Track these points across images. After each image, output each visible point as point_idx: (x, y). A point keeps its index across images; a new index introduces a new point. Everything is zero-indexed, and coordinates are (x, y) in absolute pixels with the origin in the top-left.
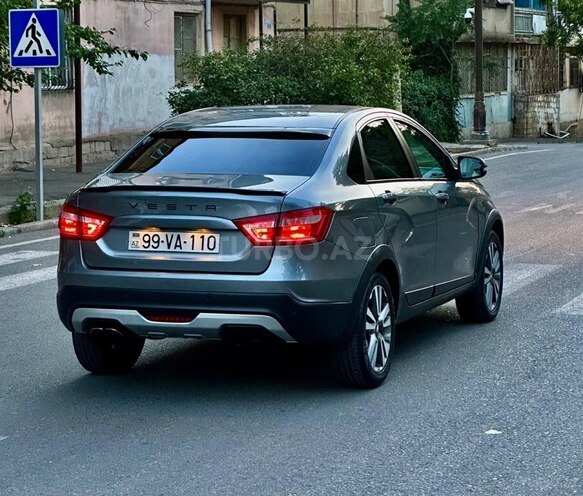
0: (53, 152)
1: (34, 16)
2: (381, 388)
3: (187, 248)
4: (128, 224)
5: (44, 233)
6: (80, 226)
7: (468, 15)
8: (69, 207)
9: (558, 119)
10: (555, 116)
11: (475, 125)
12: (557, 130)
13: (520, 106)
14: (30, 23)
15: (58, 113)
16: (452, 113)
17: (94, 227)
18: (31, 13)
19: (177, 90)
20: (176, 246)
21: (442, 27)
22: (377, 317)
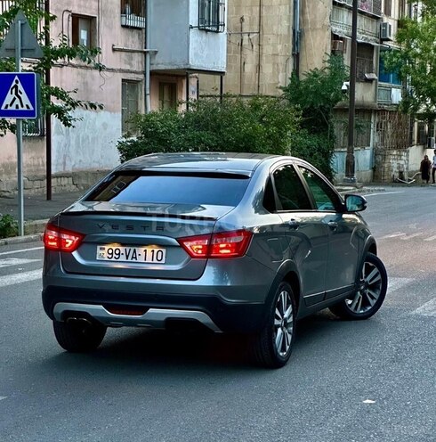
0: (29, 184)
1: (16, 78)
2: (285, 368)
3: (140, 259)
4: (96, 240)
5: (25, 245)
6: (60, 241)
7: (344, 87)
8: (51, 226)
9: (407, 168)
10: (405, 166)
11: (347, 171)
12: (406, 177)
13: (379, 158)
14: (14, 83)
15: (33, 154)
16: (328, 162)
17: (70, 242)
18: (14, 75)
19: (124, 140)
20: (133, 257)
21: (323, 96)
22: (282, 315)
